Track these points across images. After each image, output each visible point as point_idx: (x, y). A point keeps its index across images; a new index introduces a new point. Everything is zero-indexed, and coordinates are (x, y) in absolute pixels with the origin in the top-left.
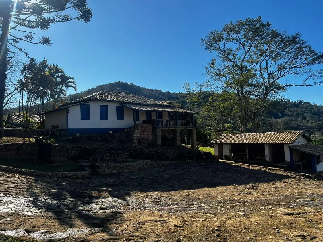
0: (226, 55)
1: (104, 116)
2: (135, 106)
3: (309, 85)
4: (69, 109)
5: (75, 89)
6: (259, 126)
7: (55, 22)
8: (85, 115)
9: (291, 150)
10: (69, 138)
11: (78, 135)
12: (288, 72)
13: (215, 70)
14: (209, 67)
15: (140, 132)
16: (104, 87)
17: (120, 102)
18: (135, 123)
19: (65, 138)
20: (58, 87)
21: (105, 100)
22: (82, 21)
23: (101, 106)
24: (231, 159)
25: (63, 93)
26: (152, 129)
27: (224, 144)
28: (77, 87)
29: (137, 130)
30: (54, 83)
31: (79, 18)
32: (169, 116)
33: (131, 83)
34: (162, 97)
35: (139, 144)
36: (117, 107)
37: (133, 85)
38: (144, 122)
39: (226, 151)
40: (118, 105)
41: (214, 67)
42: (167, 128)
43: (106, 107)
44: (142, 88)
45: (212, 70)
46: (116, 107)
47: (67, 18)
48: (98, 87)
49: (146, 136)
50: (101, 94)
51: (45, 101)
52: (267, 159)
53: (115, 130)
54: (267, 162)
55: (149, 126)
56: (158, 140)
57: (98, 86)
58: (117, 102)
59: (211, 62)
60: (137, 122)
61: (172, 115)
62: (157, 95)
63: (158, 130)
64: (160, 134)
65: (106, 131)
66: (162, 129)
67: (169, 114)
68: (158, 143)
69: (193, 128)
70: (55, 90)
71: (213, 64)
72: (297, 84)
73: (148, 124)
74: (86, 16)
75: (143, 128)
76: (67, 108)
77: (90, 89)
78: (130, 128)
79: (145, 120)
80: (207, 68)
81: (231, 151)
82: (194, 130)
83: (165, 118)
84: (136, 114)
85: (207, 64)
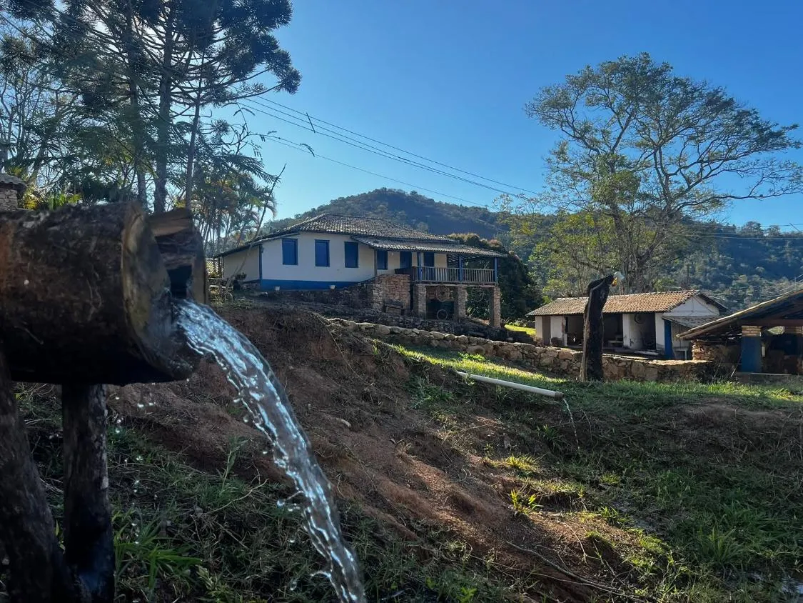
0: (582, 134)
1: (323, 258)
2: (377, 242)
3: (761, 196)
4: (263, 246)
5: (273, 211)
6: (650, 285)
7: (241, 97)
8: (291, 257)
9: (668, 324)
10: (263, 293)
11: (278, 289)
12: (718, 167)
13: (567, 166)
14: (554, 158)
15: (385, 289)
16: (348, 202)
17: (352, 235)
18: (376, 273)
19: (257, 294)
20: (245, 208)
21: (324, 232)
22: (284, 92)
23: (317, 241)
24: (566, 345)
25: (254, 219)
26: (409, 284)
27: (552, 315)
28: (278, 208)
29: (379, 285)
30: (238, 199)
31: (278, 88)
32: (448, 262)
33: (414, 193)
34: (489, 224)
35: (384, 309)
36: (345, 243)
37: (418, 196)
38: (397, 271)
39: (557, 331)
40: (348, 239)
41: (565, 160)
42: (439, 283)
43: (327, 243)
44: (440, 203)
45: (561, 166)
46: (343, 244)
47: (259, 90)
48: (334, 203)
49: (397, 298)
50: (318, 220)
51: (223, 235)
52: (626, 342)
53: (341, 285)
54: (626, 348)
55: (404, 280)
56: (420, 306)
57: (335, 201)
58: (345, 234)
59: (558, 150)
60: (380, 272)
61: (454, 260)
62: (478, 220)
63: (420, 285)
64: (422, 292)
65: (326, 285)
66: (428, 285)
67: (448, 258)
68: (420, 311)
69: (494, 284)
70: (239, 212)
71: (563, 152)
72: (737, 195)
73: (401, 276)
74: (290, 82)
75: (392, 283)
76: (260, 245)
77: (316, 208)
78: (367, 282)
79: (399, 268)
80: (549, 160)
81: (566, 330)
82: (495, 289)
83: (440, 264)
84: (382, 256)
85: (550, 152)
